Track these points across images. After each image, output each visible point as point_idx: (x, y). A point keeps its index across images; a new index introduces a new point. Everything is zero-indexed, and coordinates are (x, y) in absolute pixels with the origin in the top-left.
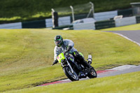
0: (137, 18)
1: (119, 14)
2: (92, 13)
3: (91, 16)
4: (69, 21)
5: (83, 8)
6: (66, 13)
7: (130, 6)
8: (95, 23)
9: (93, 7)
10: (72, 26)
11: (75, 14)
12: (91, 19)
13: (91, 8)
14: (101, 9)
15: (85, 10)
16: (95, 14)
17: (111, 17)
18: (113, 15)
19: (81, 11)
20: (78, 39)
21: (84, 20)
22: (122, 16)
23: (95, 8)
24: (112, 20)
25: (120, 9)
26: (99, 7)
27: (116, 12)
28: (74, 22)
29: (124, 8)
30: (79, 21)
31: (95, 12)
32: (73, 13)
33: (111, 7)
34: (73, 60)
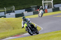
0: (33, 12)
1: (26, 11)
2: (14, 10)
3: (14, 12)
4: (4, 14)
5: (10, 9)
6: (2, 10)
7: (31, 7)
8: (15, 15)
9: (14, 8)
10: (5, 16)
11: (6, 11)
12: (14, 13)
13: (13, 8)
14: (18, 9)
15: (11, 9)
16: (15, 11)
17: (22, 12)
18: (23, 11)
19: (9, 10)
20: (8, 22)
21: (10, 13)
22: (27, 12)
23: (15, 8)
24: (23, 13)
25: (26, 9)
26: (17, 8)
27: (24, 10)
28: (6, 14)
29: (28, 8)
30: (8, 14)
31: (15, 10)
32: (6, 10)
33: (22, 8)
34: (30, 26)
